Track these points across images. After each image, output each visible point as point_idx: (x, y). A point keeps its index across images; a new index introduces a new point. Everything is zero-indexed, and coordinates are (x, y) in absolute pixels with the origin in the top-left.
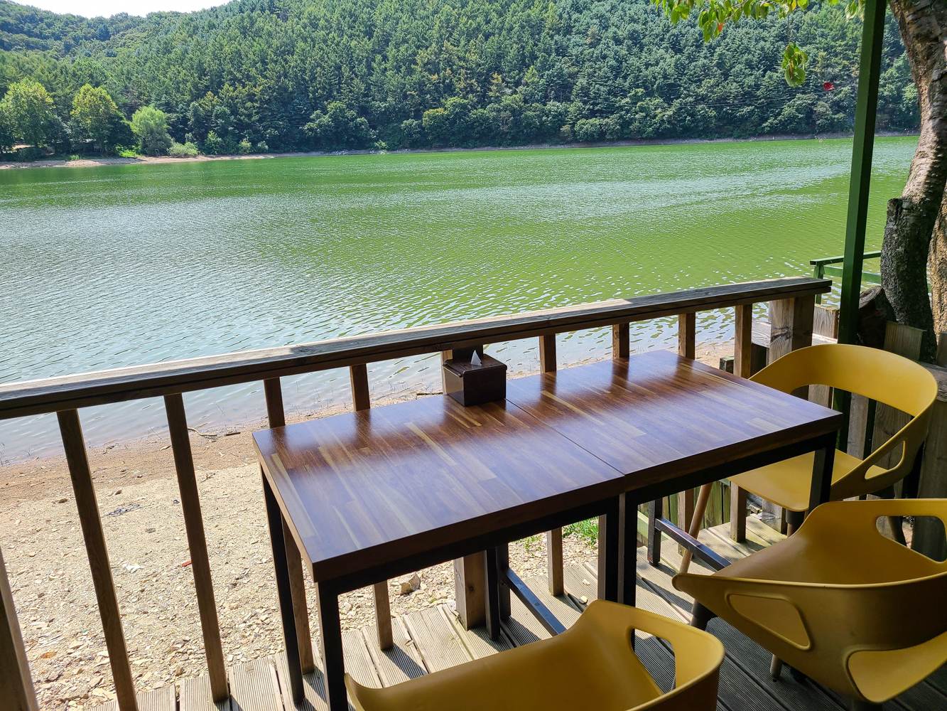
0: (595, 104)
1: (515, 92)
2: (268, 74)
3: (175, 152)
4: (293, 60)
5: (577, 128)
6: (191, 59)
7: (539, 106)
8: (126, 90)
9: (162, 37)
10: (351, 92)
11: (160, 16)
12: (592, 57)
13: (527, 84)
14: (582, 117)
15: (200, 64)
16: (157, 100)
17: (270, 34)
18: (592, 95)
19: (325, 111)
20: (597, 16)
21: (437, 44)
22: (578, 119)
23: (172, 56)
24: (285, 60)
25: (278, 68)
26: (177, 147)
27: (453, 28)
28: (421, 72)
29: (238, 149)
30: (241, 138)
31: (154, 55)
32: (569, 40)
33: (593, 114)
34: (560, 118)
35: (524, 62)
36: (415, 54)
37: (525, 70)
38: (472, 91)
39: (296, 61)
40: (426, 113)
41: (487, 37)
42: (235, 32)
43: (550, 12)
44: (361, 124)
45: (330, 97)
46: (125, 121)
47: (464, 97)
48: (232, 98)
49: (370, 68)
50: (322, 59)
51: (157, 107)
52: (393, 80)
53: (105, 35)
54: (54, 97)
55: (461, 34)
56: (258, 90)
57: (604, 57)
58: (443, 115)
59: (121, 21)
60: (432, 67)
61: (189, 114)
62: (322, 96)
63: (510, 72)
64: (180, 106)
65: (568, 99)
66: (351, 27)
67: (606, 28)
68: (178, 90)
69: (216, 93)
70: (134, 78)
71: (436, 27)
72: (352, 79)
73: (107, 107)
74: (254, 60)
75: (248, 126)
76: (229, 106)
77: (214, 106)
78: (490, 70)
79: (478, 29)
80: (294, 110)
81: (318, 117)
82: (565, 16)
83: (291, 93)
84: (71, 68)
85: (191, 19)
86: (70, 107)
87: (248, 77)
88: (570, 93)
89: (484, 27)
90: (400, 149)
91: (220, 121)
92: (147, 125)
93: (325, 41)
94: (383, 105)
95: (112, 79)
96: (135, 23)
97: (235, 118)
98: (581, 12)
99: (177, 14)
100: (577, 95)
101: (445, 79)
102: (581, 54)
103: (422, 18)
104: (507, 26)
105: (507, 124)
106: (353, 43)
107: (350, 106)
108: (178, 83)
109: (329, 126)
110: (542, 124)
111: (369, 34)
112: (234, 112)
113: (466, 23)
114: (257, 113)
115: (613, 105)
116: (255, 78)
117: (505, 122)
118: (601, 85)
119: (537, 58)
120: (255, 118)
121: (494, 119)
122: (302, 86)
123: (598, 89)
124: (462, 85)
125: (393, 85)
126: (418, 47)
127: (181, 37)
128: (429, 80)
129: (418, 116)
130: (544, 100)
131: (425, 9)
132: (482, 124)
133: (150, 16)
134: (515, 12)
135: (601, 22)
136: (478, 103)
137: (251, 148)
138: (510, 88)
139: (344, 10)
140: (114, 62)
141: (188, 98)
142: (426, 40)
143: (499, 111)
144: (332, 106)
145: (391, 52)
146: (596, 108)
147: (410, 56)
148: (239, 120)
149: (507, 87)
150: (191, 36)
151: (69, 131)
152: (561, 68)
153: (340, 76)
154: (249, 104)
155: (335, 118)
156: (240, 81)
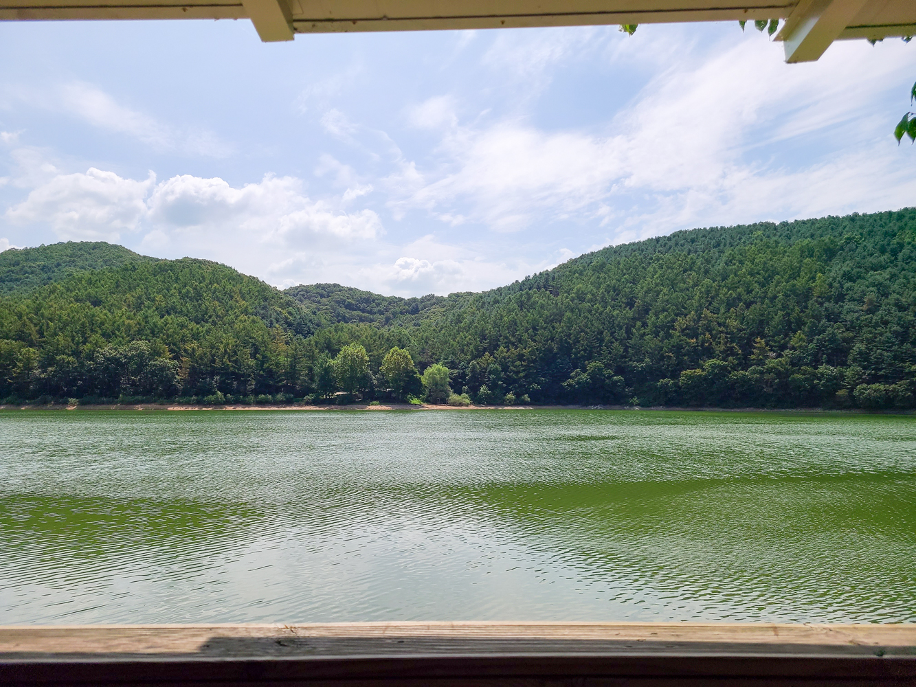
0: (877, 369)
1: (780, 356)
2: (537, 338)
3: (452, 401)
4: (560, 327)
5: (856, 393)
6: (476, 327)
7: (810, 369)
8: (423, 351)
9: (457, 310)
10: (610, 353)
11: (458, 295)
12: (870, 322)
13: (793, 348)
14: (862, 383)
15: (483, 330)
16: (445, 359)
17: (542, 307)
18: (873, 359)
19: (584, 370)
20: (873, 285)
21: (696, 311)
22: (858, 384)
23: (462, 325)
24: (553, 327)
25: (546, 333)
26: (454, 397)
27: (713, 298)
28: (680, 336)
29: (504, 400)
30: (508, 391)
31: (449, 324)
32: (842, 307)
33: (874, 379)
34: (835, 383)
35: (790, 327)
36: (673, 321)
37: (791, 335)
38: (733, 354)
39: (562, 328)
40: (684, 372)
41: (748, 305)
42: (514, 305)
43: (818, 282)
44: (617, 382)
45: (590, 357)
46: (418, 375)
47: (724, 359)
48: (504, 358)
49: (628, 332)
50: (586, 326)
51: (445, 364)
52: (651, 342)
53: (415, 311)
54: (370, 356)
55: (722, 302)
56: (526, 351)
57: (886, 323)
58: (700, 375)
59: (429, 300)
60: (691, 332)
61: (468, 371)
62: (583, 356)
63: (773, 337)
64: (462, 363)
65: (844, 364)
66: (614, 300)
67: (886, 295)
68: (462, 351)
69: (492, 354)
70: (430, 342)
71: (696, 298)
72: (612, 342)
73: (407, 364)
74: (527, 327)
75: (515, 381)
76: (501, 364)
77: (488, 364)
78: (753, 334)
79: (739, 298)
80: (556, 368)
81: (577, 374)
82: (836, 285)
83: (556, 354)
84: (386, 334)
85: (481, 297)
86: (380, 364)
87: (520, 341)
88: (846, 357)
89: (745, 297)
90: (654, 406)
91: (492, 376)
92: (434, 379)
93: (590, 311)
94: (640, 365)
95: (414, 342)
96: (440, 300)
97: (505, 374)
98: (854, 282)
99: (470, 294)
100: (855, 360)
101: (703, 342)
102: (858, 319)
103: (682, 291)
104: (769, 295)
105: (771, 386)
106: (615, 313)
107: (608, 366)
108: (463, 345)
109: (587, 383)
110: (814, 387)
111: (631, 304)
112: (505, 368)
113: (726, 293)
114: (524, 370)
115: (902, 371)
116: (526, 342)
117: (770, 384)
118: (883, 350)
119: (804, 324)
120: (522, 375)
121: (756, 381)
122: (566, 349)
123: (881, 354)
124: (723, 347)
125: (650, 348)
126: (677, 315)
127: (471, 310)
128: (687, 343)
129: (675, 375)
130: (816, 362)
131: (684, 283)
132: (743, 386)
133: (450, 296)
134: (778, 283)
135: (878, 289)
136: (739, 364)
137: (515, 400)
138: (774, 352)
139: (608, 286)
140: (418, 330)
141: (469, 357)
142: (685, 308)
143: (762, 373)
144: (592, 365)
145: (651, 318)
146: (879, 373)
147: (669, 322)
148: (508, 376)
149: (771, 350)
150: (478, 309)
151: (375, 382)
152: (833, 333)
153: (602, 340)
154: (518, 363)
155: (593, 376)
156: (513, 344)
